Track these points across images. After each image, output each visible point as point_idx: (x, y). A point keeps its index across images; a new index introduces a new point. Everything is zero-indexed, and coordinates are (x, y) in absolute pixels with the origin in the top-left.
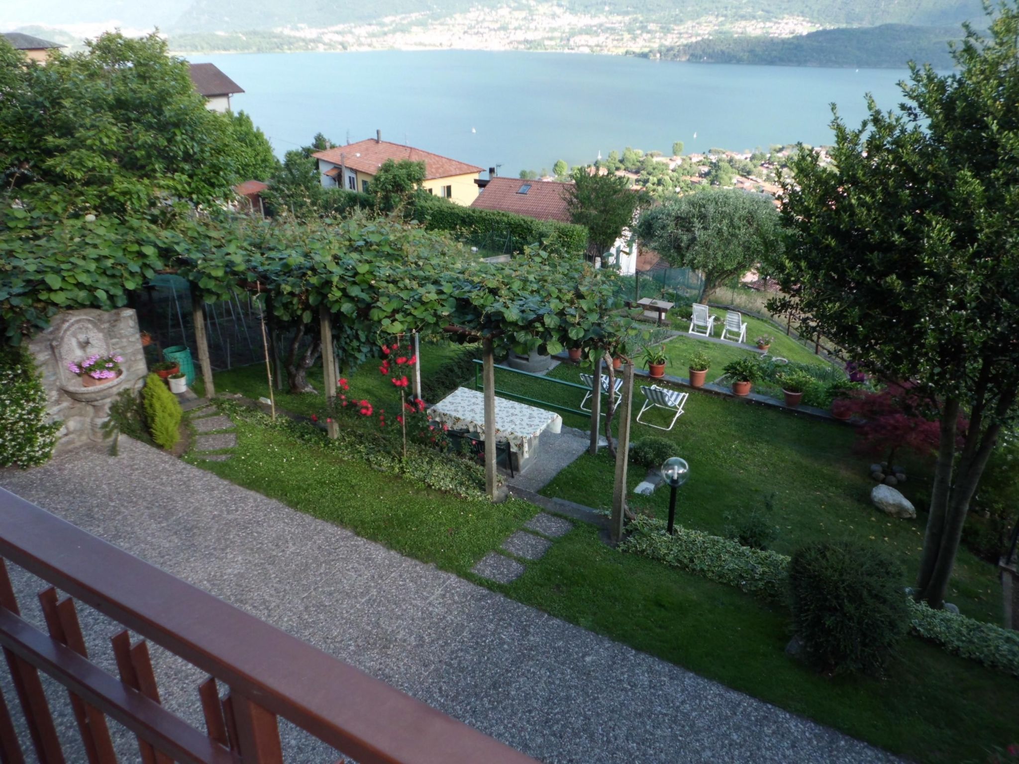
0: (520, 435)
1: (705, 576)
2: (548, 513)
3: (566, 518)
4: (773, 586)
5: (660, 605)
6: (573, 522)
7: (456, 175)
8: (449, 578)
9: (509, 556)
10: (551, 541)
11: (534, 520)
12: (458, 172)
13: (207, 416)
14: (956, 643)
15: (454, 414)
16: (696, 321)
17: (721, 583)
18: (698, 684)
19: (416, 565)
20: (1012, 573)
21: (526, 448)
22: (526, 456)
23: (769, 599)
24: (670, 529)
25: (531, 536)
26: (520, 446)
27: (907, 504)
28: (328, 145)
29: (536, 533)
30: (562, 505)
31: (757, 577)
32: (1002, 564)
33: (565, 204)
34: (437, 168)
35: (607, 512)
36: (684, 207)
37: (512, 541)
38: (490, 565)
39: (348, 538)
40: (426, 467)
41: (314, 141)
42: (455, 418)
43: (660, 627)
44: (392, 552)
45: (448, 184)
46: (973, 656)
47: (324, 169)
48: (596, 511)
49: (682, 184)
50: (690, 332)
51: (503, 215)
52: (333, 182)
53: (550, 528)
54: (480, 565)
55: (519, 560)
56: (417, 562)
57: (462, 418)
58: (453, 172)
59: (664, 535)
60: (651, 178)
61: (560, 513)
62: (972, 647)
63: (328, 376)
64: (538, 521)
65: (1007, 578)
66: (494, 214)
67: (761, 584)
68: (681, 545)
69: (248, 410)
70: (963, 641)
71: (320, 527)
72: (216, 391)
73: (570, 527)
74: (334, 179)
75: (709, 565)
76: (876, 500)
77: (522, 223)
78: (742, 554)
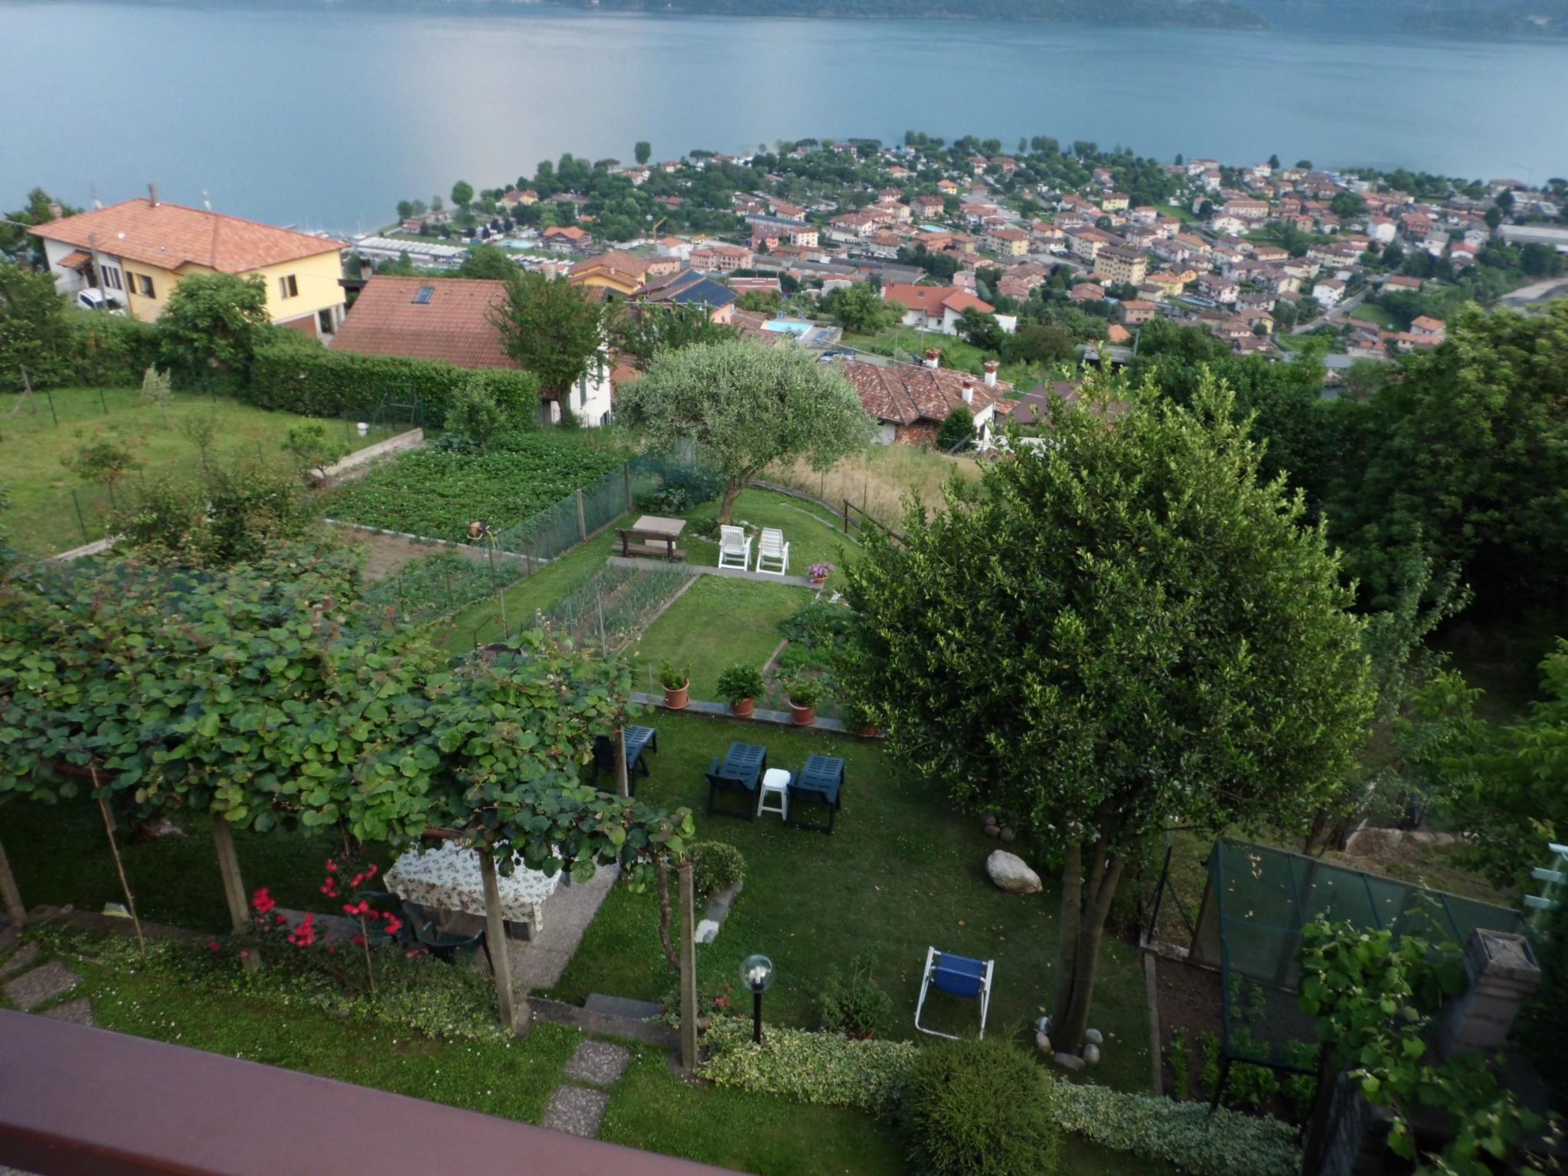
0: (527, 900)
2: (592, 1038)
3: (617, 1042)
6: (632, 1048)
7: (302, 258)
10: (606, 1092)
11: (577, 1058)
12: (304, 254)
13: (27, 968)
15: (425, 878)
16: (726, 548)
20: (1154, 953)
21: (539, 916)
22: (539, 927)
24: (757, 1037)
25: (578, 1091)
26: (531, 915)
27: (1031, 876)
28: (57, 210)
29: (585, 1084)
30: (608, 1019)
32: (1142, 943)
33: (496, 330)
34: (268, 249)
36: (688, 381)
37: (554, 1107)
40: (408, 1001)
41: (28, 203)
42: (428, 885)
45: (290, 274)
47: (55, 255)
49: (656, 209)
50: (721, 565)
51: (402, 363)
52: (76, 276)
53: (600, 1067)
57: (438, 883)
58: (296, 254)
59: (751, 1048)
60: (607, 201)
61: (609, 1032)
63: (235, 893)
64: (581, 1057)
65: (1150, 961)
66: (386, 364)
69: (94, 940)
72: (28, 909)
73: (626, 1058)
74: (79, 272)
76: (993, 875)
77: (433, 373)
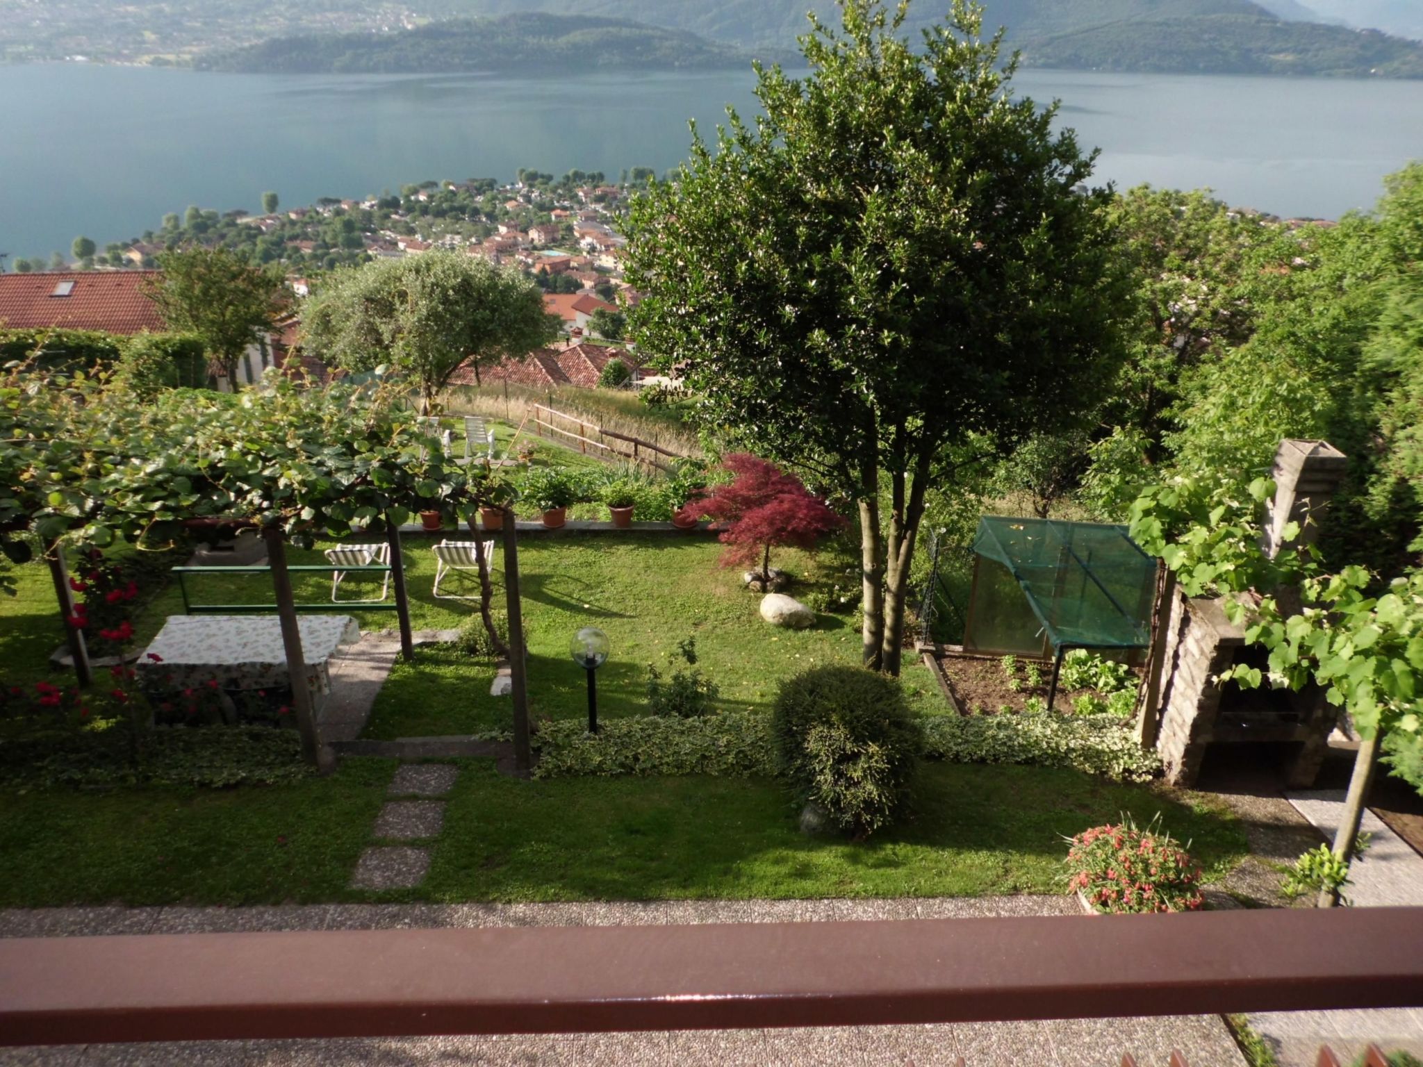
1: (660, 773)
2: (412, 763)
3: (442, 762)
4: (746, 756)
5: (633, 831)
6: (455, 764)
8: (326, 912)
9: (396, 844)
10: (439, 799)
11: (398, 779)
14: (955, 748)
17: (682, 775)
18: (737, 911)
19: (262, 914)
23: (746, 773)
24: (594, 727)
25: (408, 804)
27: (804, 609)
29: (414, 798)
30: (424, 744)
31: (723, 750)
35: (494, 734)
37: (385, 821)
38: (376, 868)
39: (114, 917)
43: (652, 859)
44: (209, 910)
46: (975, 757)
48: (476, 737)
53: (427, 783)
54: (360, 873)
55: (414, 844)
56: (262, 909)
59: (589, 738)
61: (428, 756)
62: (971, 747)
64: (404, 779)
65: (930, 660)
67: (731, 758)
68: (616, 744)
70: (960, 744)
71: (48, 921)
73: (454, 771)
75: (660, 758)
76: (769, 615)
78: (692, 729)
